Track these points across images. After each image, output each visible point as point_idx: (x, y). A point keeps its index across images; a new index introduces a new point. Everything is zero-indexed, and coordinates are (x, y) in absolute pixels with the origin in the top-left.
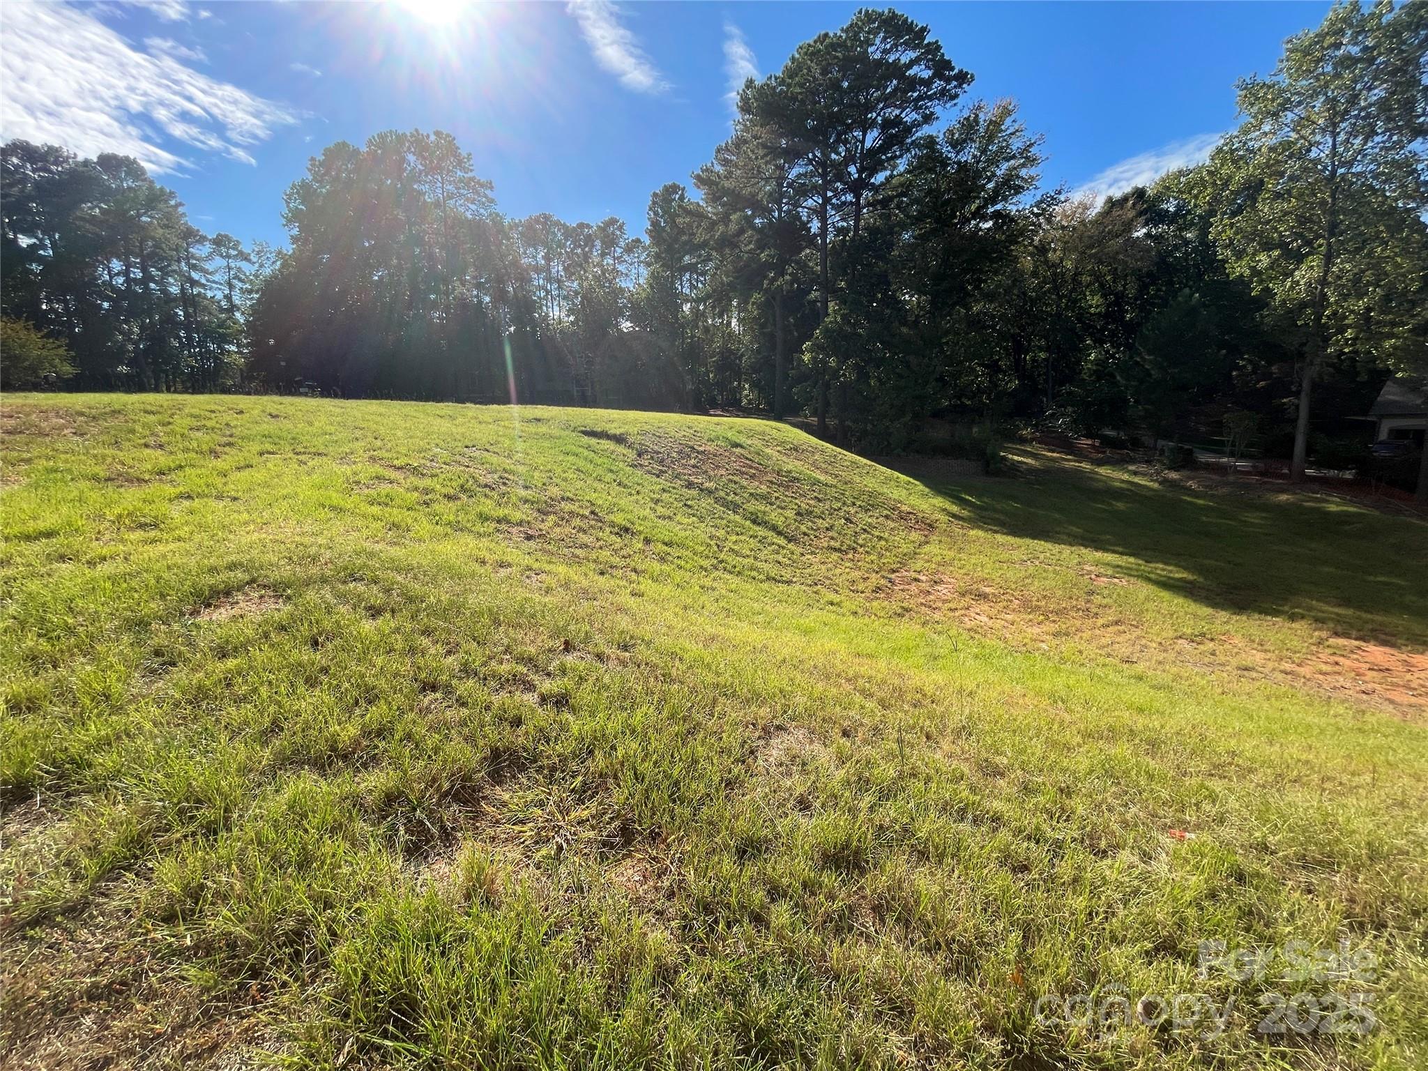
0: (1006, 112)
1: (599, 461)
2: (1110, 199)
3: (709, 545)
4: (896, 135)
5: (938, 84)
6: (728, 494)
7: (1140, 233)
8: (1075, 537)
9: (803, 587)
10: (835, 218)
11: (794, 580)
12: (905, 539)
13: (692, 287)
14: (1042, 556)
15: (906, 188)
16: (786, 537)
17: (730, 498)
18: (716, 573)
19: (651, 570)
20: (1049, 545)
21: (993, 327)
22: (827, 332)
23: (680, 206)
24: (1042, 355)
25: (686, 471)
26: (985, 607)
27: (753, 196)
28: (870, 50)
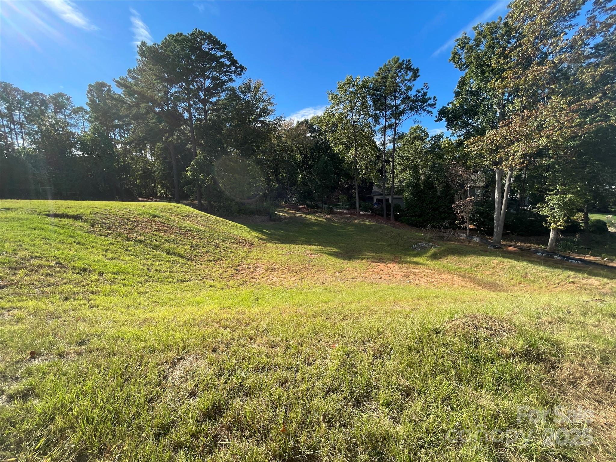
0: (260, 85)
1: (62, 231)
2: (298, 122)
3: (142, 270)
4: (219, 84)
5: (233, 68)
6: (152, 242)
7: (309, 135)
8: (303, 241)
9: (197, 281)
10: (195, 114)
11: (192, 278)
12: (242, 251)
13: (121, 136)
14: (293, 250)
15: (225, 106)
16: (186, 259)
17: (153, 243)
18: (148, 284)
19: (104, 290)
20: (295, 246)
21: (266, 164)
22: (197, 163)
23: (108, 95)
24: (285, 175)
25: (125, 232)
26: (275, 274)
27: (152, 97)
28: (203, 46)
